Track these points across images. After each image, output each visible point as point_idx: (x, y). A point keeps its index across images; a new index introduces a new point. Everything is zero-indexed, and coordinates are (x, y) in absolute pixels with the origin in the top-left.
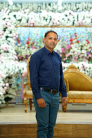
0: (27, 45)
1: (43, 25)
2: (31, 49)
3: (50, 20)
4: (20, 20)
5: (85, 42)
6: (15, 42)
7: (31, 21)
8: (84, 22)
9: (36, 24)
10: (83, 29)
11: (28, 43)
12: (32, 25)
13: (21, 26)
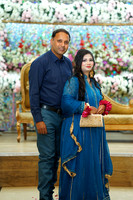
0: (19, 49)
1: (43, 21)
2: (25, 55)
3: (54, 13)
4: (10, 13)
5: (100, 47)
6: (3, 43)
7: (26, 14)
8: (100, 17)
9: (33, 19)
10: (97, 29)
11: (21, 46)
12: (27, 20)
13: (12, 21)
